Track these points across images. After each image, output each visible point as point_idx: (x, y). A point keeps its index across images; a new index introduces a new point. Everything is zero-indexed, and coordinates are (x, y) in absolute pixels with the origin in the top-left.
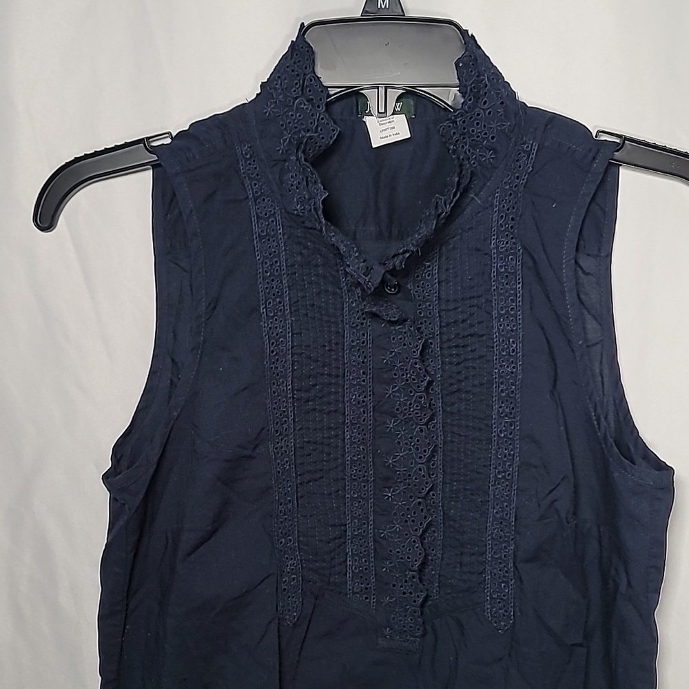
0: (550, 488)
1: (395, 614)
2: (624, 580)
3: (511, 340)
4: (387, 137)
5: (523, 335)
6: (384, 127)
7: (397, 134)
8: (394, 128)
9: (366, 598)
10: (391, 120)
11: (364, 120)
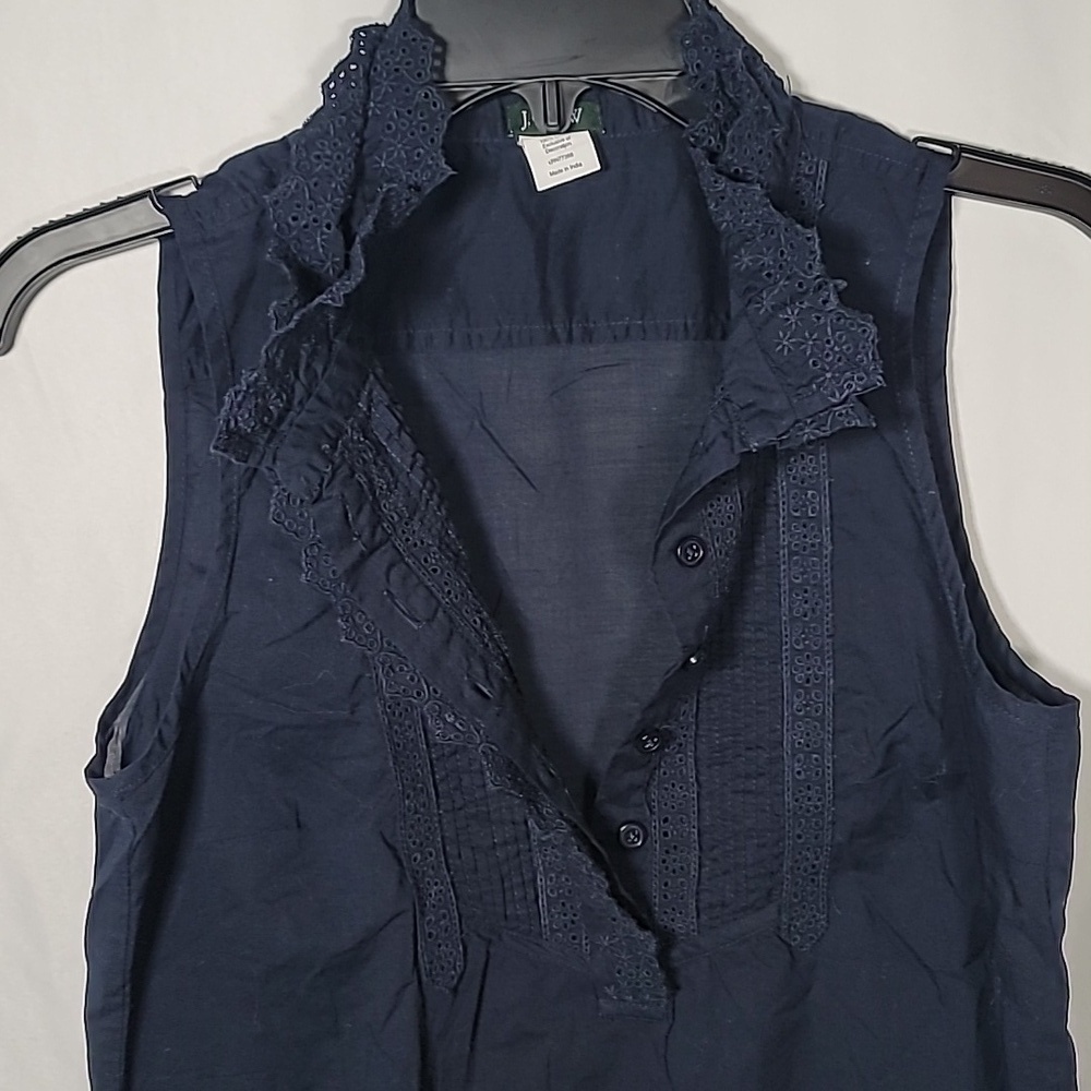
0: (889, 724)
1: (622, 965)
2: (1008, 895)
3: (810, 492)
4: (561, 171)
5: (830, 483)
6: (554, 155)
7: (577, 165)
8: (572, 155)
9: (574, 938)
10: (566, 142)
11: (519, 143)
